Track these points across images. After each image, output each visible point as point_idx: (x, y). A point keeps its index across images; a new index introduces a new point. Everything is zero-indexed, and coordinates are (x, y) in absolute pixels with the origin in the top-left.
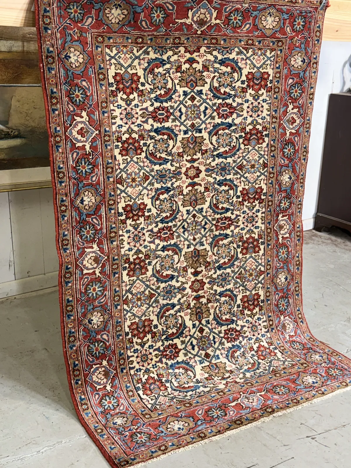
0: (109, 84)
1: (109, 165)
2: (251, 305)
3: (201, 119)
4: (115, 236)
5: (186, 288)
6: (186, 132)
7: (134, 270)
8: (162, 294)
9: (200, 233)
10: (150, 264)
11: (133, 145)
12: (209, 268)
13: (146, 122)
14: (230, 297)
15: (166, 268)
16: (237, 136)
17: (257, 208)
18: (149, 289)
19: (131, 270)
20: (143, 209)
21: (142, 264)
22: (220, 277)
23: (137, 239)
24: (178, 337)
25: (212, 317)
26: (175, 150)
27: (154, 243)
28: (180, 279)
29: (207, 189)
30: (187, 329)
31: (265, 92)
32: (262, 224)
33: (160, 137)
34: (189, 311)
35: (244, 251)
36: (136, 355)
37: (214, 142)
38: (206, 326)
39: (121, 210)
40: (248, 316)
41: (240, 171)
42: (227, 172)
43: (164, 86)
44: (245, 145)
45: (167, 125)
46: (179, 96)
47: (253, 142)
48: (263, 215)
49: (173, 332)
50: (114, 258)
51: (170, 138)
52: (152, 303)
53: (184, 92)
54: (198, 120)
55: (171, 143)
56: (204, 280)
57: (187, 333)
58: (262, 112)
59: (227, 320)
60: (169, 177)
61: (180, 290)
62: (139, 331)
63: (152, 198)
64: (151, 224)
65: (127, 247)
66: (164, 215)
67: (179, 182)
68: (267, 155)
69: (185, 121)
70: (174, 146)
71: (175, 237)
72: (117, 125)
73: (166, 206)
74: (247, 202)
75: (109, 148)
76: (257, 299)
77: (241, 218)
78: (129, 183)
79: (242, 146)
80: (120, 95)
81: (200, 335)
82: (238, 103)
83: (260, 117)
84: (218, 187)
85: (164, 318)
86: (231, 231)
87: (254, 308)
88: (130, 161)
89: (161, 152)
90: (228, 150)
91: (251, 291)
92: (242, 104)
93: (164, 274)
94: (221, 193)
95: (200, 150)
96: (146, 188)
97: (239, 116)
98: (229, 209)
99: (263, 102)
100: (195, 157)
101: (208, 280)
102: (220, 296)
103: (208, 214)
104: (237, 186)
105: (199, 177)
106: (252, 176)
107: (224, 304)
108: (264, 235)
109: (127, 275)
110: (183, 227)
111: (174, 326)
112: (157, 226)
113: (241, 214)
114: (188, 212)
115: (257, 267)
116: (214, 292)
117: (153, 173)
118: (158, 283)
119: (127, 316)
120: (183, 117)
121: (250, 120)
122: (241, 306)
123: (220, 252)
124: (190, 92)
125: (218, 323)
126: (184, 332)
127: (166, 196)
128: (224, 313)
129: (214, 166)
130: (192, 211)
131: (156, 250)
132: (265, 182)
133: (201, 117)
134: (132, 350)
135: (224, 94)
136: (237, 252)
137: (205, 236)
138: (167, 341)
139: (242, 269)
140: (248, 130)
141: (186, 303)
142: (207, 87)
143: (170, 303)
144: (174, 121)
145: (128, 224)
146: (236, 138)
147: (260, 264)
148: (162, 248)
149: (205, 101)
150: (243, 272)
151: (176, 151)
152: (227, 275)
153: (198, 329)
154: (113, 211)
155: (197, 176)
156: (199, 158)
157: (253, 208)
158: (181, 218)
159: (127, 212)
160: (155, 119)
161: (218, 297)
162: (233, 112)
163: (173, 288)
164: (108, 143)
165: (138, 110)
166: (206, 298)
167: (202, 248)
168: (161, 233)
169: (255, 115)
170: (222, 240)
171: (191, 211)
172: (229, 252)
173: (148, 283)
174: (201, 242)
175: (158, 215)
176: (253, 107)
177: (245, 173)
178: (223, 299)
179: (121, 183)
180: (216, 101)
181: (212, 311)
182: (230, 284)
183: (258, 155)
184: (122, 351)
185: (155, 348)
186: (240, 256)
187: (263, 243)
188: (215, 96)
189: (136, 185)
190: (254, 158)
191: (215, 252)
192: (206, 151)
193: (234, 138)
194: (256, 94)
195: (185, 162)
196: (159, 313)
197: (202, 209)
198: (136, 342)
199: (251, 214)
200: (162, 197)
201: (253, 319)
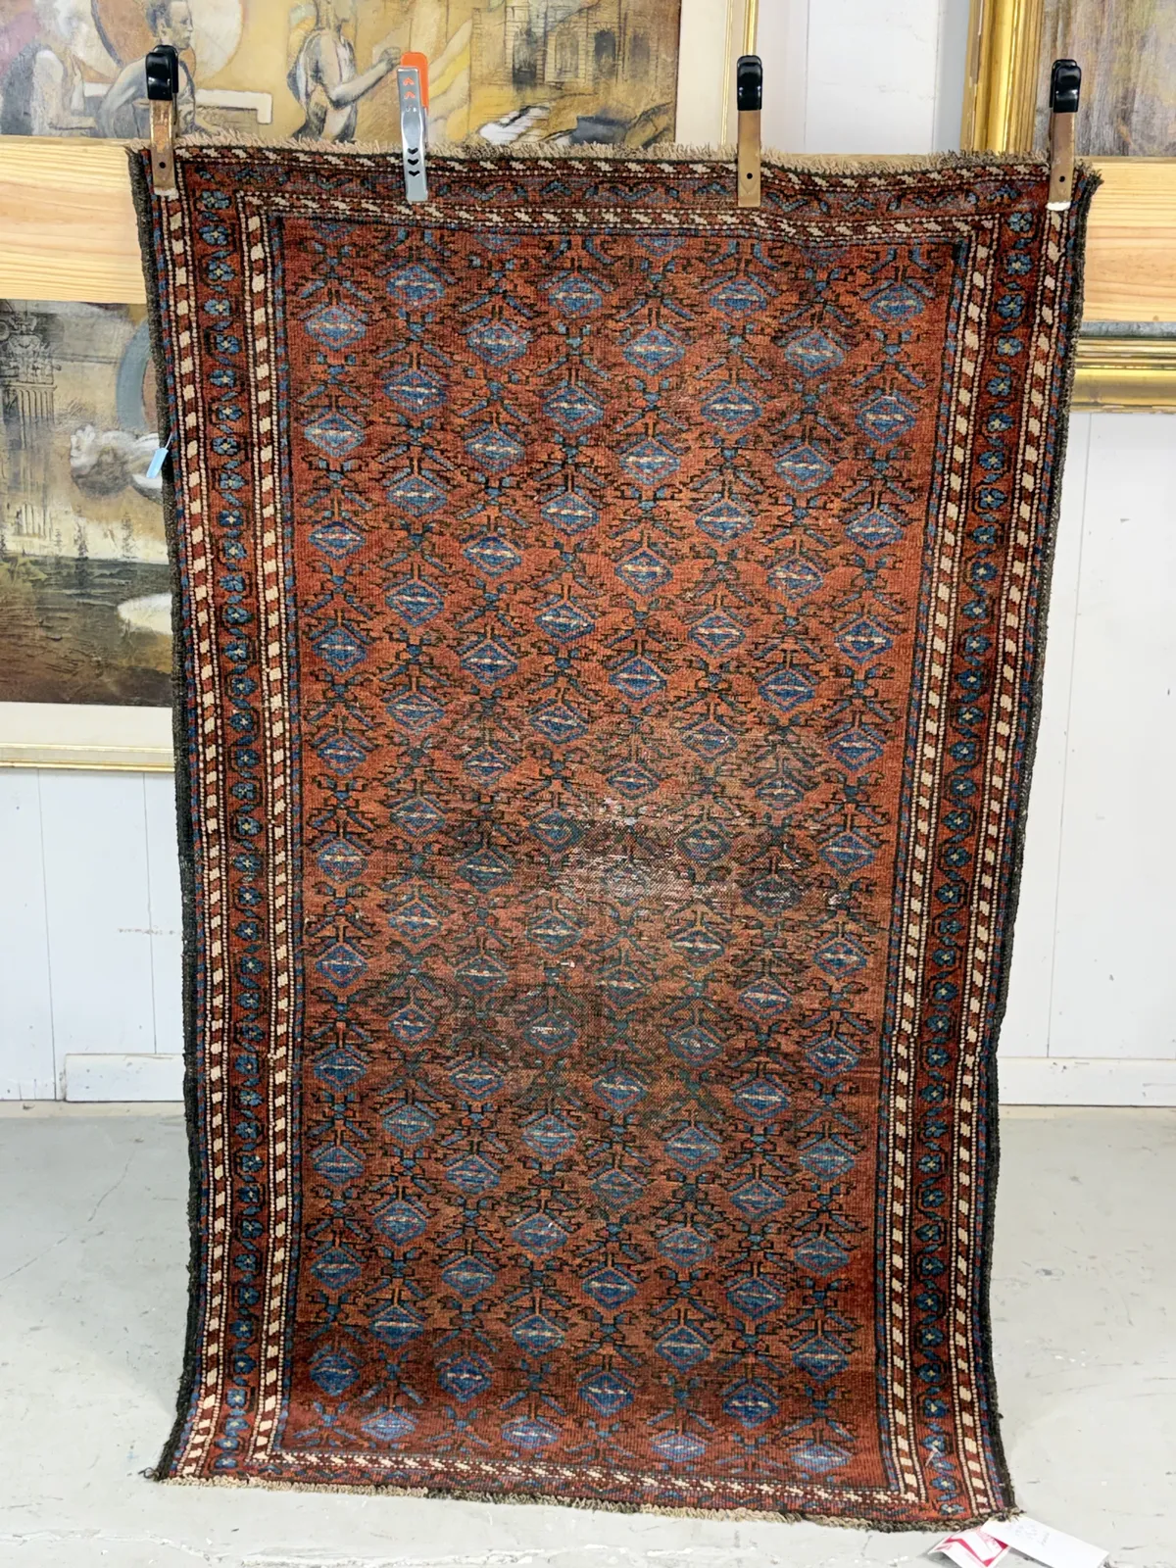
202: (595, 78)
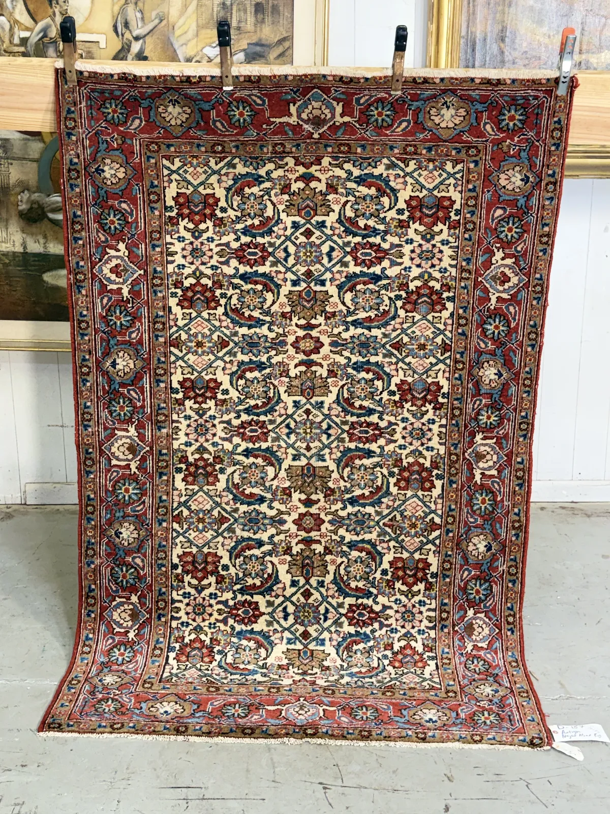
0: (166, 208)
1: (158, 320)
2: (410, 576)
3: (323, 265)
4: (165, 421)
5: (285, 522)
6: (295, 283)
7: (195, 476)
8: (242, 520)
9: (320, 441)
10: (222, 471)
11: (203, 295)
12: (332, 498)
13: (227, 263)
14: (368, 553)
15: (250, 482)
16: (392, 295)
17: (430, 415)
18: (219, 509)
19: (190, 474)
20: (214, 389)
21: (209, 469)
22: (353, 517)
23: (201, 430)
24: (262, 594)
25: (329, 578)
26: (274, 309)
27: (231, 442)
28: (276, 504)
29: (332, 374)
30: (281, 585)
31: (445, 228)
32: (441, 444)
33: (250, 286)
34: (288, 558)
35: (403, 484)
36: (186, 601)
37: (349, 302)
38: (316, 589)
39: (175, 385)
40: (402, 593)
41: (396, 352)
42: (372, 351)
43: (260, 213)
44: (407, 311)
45: (261, 269)
46: (285, 229)
47: (423, 308)
48: (443, 430)
49: (254, 584)
50: (160, 451)
51: (267, 288)
52: (223, 532)
53: (294, 223)
54: (318, 266)
55: (269, 297)
56: (322, 516)
57: (280, 592)
58: (440, 260)
59: (357, 589)
60: (265, 348)
61: (274, 521)
62: (196, 568)
63: (232, 375)
64: (228, 412)
65: (183, 439)
66: (252, 402)
67: (281, 356)
68: (451, 332)
69: (293, 266)
70: (274, 302)
71: (270, 439)
72: (175, 264)
73: (255, 389)
74: (410, 404)
75: (160, 295)
76: (423, 569)
77: (399, 429)
78: (191, 348)
79: (401, 313)
80: (183, 223)
81: (302, 600)
82: (392, 244)
83: (437, 268)
84: (355, 373)
85: (242, 558)
86: (379, 447)
87: (415, 583)
88: (196, 318)
89: (252, 308)
90: (373, 316)
91: (412, 553)
92: (401, 246)
93: (247, 492)
94: (358, 382)
95: (322, 312)
96: (221, 359)
97: (393, 264)
98: (375, 410)
99: (443, 244)
100: (313, 322)
101: (330, 517)
102: (349, 547)
103: (333, 412)
104: (390, 376)
105: (319, 353)
106: (421, 362)
107: (356, 561)
108: (444, 464)
109: (183, 480)
110: (288, 426)
111: (257, 575)
112: (239, 417)
113: (399, 422)
114: (296, 404)
115: (426, 515)
116: (339, 539)
117: (236, 339)
118: (235, 504)
119: (178, 541)
120: (291, 261)
121: (416, 272)
122: (390, 574)
123: (356, 477)
124: (304, 224)
125: (340, 590)
126: (275, 588)
127: (256, 374)
128: (355, 577)
129: (346, 340)
130: (305, 404)
131: (232, 453)
132: (447, 375)
133: (323, 262)
134: (181, 592)
135: (365, 229)
136: (388, 483)
137: (328, 446)
138: (243, 595)
139: (395, 512)
140: (412, 286)
141: (283, 544)
142: (334, 217)
143: (254, 537)
144: (274, 264)
145: (188, 407)
146: (390, 298)
147: (434, 512)
148: (244, 451)
149: (329, 238)
150: (398, 517)
151: (278, 310)
152: (366, 517)
153: (302, 590)
154: (162, 385)
155: (316, 350)
156: (320, 325)
157: (423, 415)
158: (283, 412)
159: (186, 389)
160: (241, 260)
161: (345, 548)
162: (384, 258)
163: (261, 516)
164: (159, 289)
165: (212, 246)
166: (323, 544)
167: (321, 464)
168: (245, 428)
169: (426, 265)
170: (360, 458)
171: (302, 403)
172: (372, 480)
173: (218, 499)
174: (319, 455)
175: (241, 402)
176: (422, 252)
177: (407, 356)
178: (355, 554)
179: (177, 346)
180: (349, 238)
181: (331, 568)
182: (371, 533)
183: (433, 329)
184: (164, 590)
185: (219, 599)
186: (394, 490)
187: (439, 477)
188: (348, 232)
189: (203, 352)
190: (425, 334)
191: (345, 475)
192: (334, 314)
193: (386, 298)
194: (428, 231)
195: (294, 328)
196: (234, 548)
197: (322, 403)
198: (189, 583)
199: (417, 425)
200: (249, 375)
201: (410, 600)
202: (255, 25)
